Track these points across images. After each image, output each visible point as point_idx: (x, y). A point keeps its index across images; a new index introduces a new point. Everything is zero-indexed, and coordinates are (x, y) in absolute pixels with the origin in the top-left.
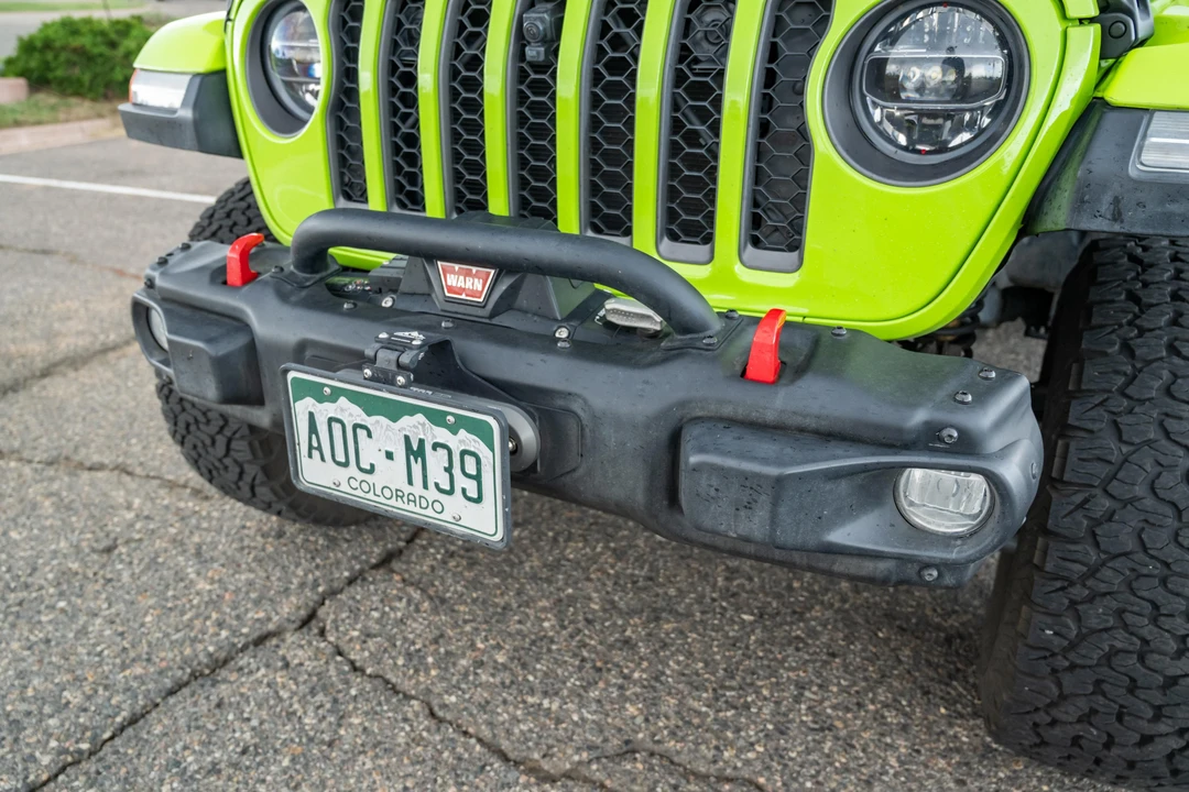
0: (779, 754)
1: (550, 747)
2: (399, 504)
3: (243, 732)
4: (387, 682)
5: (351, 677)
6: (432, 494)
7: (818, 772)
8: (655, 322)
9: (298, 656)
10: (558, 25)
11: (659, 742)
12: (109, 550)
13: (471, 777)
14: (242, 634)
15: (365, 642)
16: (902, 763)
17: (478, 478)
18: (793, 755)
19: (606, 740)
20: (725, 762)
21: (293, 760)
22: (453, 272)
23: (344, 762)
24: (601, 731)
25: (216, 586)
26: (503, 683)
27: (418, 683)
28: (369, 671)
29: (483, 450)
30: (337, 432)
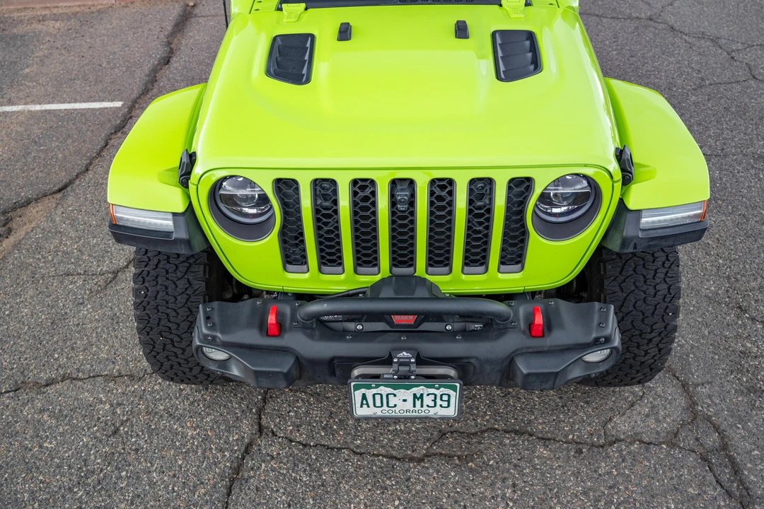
0: (497, 412)
1: (413, 447)
2: (408, 414)
3: (281, 497)
4: (324, 446)
5: (306, 450)
6: (425, 408)
7: (514, 414)
9: (274, 450)
11: (451, 426)
12: (116, 432)
13: (391, 473)
14: (236, 451)
15: (299, 431)
16: (539, 398)
17: (449, 401)
18: (502, 411)
19: (432, 434)
20: (480, 424)
21: (313, 500)
23: (336, 490)
24: (428, 431)
25: (198, 430)
26: (374, 425)
27: (339, 441)
28: (312, 444)
29: (452, 393)
30: (378, 397)
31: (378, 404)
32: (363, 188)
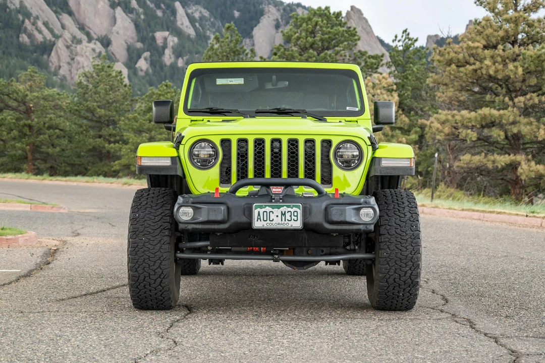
2: (279, 226)
6: (287, 221)
8: (316, 194)
10: (281, 145)
17: (297, 216)
22: (274, 188)
29: (298, 210)
30: (265, 213)
31: (265, 219)
32: (259, 144)
